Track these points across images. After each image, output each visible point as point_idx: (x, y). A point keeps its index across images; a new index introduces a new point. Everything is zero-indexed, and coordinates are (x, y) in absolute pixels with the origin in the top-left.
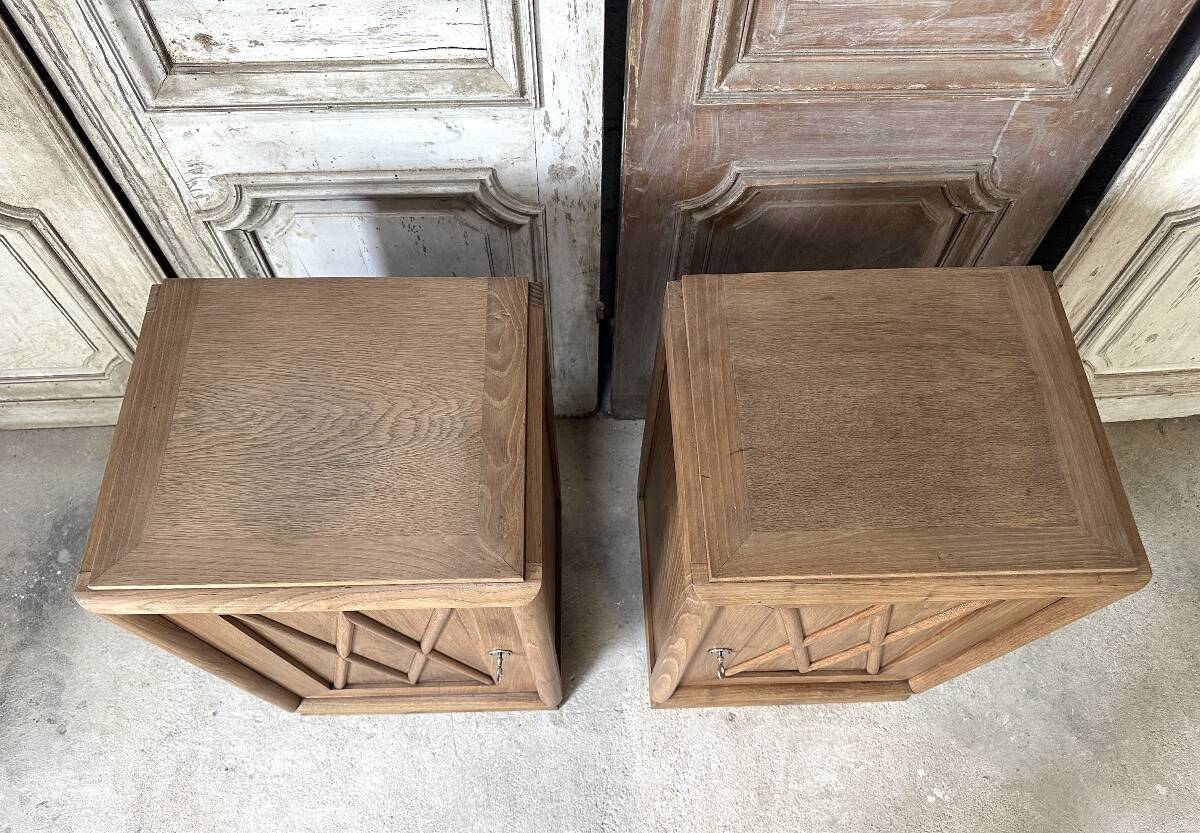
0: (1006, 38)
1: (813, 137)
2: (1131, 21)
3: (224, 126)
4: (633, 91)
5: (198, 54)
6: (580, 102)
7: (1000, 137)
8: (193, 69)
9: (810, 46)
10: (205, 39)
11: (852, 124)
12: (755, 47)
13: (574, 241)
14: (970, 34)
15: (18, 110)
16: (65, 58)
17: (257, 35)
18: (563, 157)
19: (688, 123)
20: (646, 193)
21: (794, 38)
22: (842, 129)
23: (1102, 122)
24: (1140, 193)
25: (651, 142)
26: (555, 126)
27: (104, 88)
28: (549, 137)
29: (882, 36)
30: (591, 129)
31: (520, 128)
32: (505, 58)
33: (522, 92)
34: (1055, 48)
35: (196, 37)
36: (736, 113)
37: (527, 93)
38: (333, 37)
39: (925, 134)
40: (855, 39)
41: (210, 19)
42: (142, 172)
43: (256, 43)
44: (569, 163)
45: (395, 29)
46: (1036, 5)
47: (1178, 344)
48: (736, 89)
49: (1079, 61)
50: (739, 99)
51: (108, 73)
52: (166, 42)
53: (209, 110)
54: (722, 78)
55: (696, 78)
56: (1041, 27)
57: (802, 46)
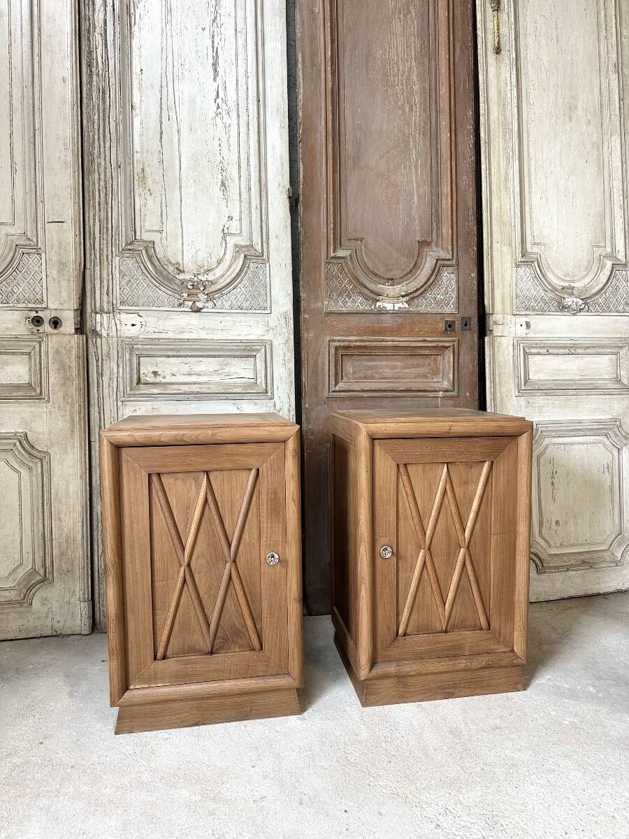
0: (425, 376)
2: (461, 367)
3: (150, 408)
4: (305, 392)
5: (151, 379)
6: (287, 397)
8: (147, 383)
9: (363, 378)
12: (344, 378)
14: (413, 374)
15: (70, 400)
16: (102, 377)
17: (174, 370)
19: (326, 406)
20: (313, 439)
21: (356, 375)
25: (313, 414)
26: (277, 409)
27: (111, 388)
30: (291, 408)
31: (265, 408)
32: (261, 379)
33: (267, 392)
34: (443, 378)
35: (153, 372)
38: (202, 373)
40: (377, 376)
41: (161, 365)
43: (173, 375)
45: (224, 371)
46: (429, 365)
47: (572, 529)
48: (341, 389)
49: (451, 380)
50: (342, 394)
51: (115, 383)
52: (141, 373)
53: (150, 396)
54: (336, 385)
55: (327, 386)
56: (435, 372)
57: (360, 378)
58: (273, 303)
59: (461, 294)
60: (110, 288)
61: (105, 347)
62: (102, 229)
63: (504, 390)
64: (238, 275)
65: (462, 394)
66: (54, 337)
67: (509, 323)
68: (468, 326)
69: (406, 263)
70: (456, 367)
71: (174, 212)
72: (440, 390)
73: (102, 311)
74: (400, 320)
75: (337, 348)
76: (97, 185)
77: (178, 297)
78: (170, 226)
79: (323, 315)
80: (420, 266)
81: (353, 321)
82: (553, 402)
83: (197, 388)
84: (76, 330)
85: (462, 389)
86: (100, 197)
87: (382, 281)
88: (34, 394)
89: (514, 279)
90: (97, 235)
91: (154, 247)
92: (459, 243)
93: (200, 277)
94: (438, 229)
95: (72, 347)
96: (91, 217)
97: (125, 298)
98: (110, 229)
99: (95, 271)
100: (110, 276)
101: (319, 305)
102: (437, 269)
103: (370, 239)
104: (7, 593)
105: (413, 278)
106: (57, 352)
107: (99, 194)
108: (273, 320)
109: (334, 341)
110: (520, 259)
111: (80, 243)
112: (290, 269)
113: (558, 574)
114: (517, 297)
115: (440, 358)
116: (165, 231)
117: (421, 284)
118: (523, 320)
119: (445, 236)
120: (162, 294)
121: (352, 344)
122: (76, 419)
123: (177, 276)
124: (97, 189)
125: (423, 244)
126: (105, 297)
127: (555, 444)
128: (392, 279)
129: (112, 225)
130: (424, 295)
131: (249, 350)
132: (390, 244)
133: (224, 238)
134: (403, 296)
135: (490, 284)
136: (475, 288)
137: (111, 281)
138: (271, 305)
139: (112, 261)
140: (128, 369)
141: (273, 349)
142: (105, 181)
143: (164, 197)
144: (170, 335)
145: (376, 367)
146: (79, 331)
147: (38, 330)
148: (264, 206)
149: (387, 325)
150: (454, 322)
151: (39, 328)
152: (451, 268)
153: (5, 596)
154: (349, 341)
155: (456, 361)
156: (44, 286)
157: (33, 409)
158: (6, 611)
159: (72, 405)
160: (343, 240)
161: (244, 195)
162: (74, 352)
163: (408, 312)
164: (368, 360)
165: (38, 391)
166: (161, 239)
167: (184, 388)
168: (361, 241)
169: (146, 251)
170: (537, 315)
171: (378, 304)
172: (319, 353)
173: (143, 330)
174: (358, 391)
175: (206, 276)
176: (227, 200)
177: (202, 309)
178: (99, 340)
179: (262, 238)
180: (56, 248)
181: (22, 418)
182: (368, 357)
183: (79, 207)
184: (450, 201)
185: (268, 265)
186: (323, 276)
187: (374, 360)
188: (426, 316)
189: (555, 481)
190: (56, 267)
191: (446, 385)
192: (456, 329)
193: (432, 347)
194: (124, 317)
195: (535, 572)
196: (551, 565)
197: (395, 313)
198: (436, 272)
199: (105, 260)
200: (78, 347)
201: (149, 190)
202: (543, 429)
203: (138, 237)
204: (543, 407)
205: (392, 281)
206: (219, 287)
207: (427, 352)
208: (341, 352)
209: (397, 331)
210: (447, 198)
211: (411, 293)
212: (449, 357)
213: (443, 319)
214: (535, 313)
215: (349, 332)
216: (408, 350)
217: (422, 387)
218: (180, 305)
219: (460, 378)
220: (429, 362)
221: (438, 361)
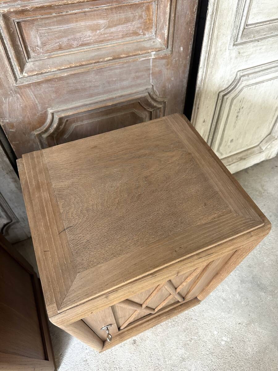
0: (135, 33)
1: (77, 91)
2: (178, 17)
7: (151, 76)
9: (57, 50)
11: (90, 82)
12: (32, 54)
14: (121, 34)
19: (18, 96)
20: (16, 131)
21: (48, 47)
22: (88, 85)
23: (184, 62)
24: (207, 86)
25: (6, 108)
29: (85, 41)
34: (156, 34)
36: (38, 86)
39: (122, 80)
40: (75, 43)
46: (141, 17)
47: (241, 141)
49: (166, 37)
50: (35, 79)
54: (22, 70)
56: (147, 26)
57: (53, 50)
63: (219, 44)
65: (175, 50)
70: (172, 18)
72: (152, 50)
75: (6, 17)
85: (176, 45)
115: (154, 5)
121: (30, 7)
127: (249, 86)
145: (73, 31)
155: (173, 9)
164: (60, 23)
187: (68, 21)
189: (240, 114)
191: (159, 41)
204: (251, 54)
207: (137, 1)
208: (15, 19)
219: (175, 32)
220: (140, 13)
221: (151, 10)
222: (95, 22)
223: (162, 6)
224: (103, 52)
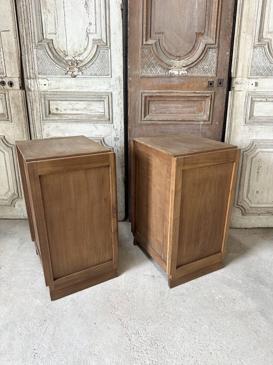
0: (194, 113)
2: (215, 108)
3: (55, 126)
4: (129, 121)
5: (55, 111)
6: (120, 123)
7: (200, 133)
8: (53, 114)
9: (160, 114)
10: (57, 109)
11: (170, 129)
12: (150, 113)
13: (119, 157)
14: (188, 112)
15: (21, 121)
16: (33, 111)
17: (66, 107)
18: (117, 135)
19: (140, 128)
21: (157, 112)
22: (169, 131)
23: (219, 130)
25: (133, 132)
26: (115, 128)
27: (37, 116)
28: (114, 130)
29: (172, 112)
30: (122, 129)
31: (109, 128)
32: (107, 114)
33: (109, 120)
34: (204, 114)
36: (148, 126)
37: (110, 120)
38: (78, 109)
40: (167, 112)
41: (59, 105)
42: (37, 136)
43: (65, 110)
44: (118, 137)
45: (89, 108)
46: (197, 106)
47: (266, 196)
48: (147, 119)
49: (208, 115)
50: (148, 122)
51: (39, 114)
52: (51, 109)
53: (54, 121)
54: (144, 117)
55: (140, 118)
56: (200, 110)
57: (158, 113)
58: (112, 71)
59: (219, 65)
60: (33, 66)
61: (33, 96)
62: (27, 34)
63: (237, 121)
64: (94, 56)
65: (214, 123)
66: (11, 91)
67: (245, 83)
68: (221, 84)
69: (188, 47)
70: (212, 108)
71: (61, 22)
72: (201, 121)
73: (30, 78)
74: (182, 81)
75: (146, 97)
76: (22, 9)
77: (65, 70)
78: (60, 30)
79: (140, 78)
80: (196, 48)
81: (156, 82)
82: (265, 129)
83: (76, 117)
84: (20, 87)
85: (214, 120)
86: (24, 16)
87: (173, 58)
88: (5, 118)
89: (251, 56)
90: (25, 37)
91: (52, 43)
92: (221, 34)
93: (76, 58)
94: (209, 25)
95: (19, 96)
96: (21, 28)
97: (40, 71)
98: (31, 35)
99: (25, 57)
100: (33, 59)
101: (137, 72)
102: (206, 50)
103: (167, 33)
104: (5, 201)
105: (192, 56)
106: (13, 98)
107: (24, 14)
108: (113, 81)
109: (144, 93)
110: (257, 43)
111: (17, 42)
112: (121, 52)
113: (254, 216)
114: (252, 67)
115: (204, 102)
116: (57, 33)
117: (195, 60)
118: (253, 81)
119: (212, 29)
120: (57, 68)
121: (154, 95)
122: (25, 131)
123: (65, 59)
124: (22, 11)
125: (199, 34)
126: (31, 71)
127: (262, 152)
128: (179, 57)
129: (31, 32)
130: (197, 66)
131: (100, 98)
132: (179, 35)
133: (87, 36)
134: (184, 67)
135: (236, 59)
136: (228, 61)
137: (33, 62)
138: (111, 73)
139: (33, 52)
140: (44, 107)
141: (113, 97)
142: (26, 6)
143: (56, 13)
144: (62, 90)
145: (168, 107)
146: (22, 88)
147: (4, 88)
148: (107, 15)
149: (175, 83)
150: (213, 82)
151: (4, 87)
152: (214, 49)
153: (4, 203)
154: (153, 93)
155: (212, 104)
156: (4, 66)
157: (6, 125)
158: (6, 208)
159: (22, 124)
160: (152, 34)
161: (98, 9)
162: (20, 98)
163: (186, 76)
164: (163, 103)
165: (7, 117)
166: (56, 37)
167: (70, 117)
168: (162, 34)
169: (48, 45)
170: (263, 78)
171: (170, 71)
172: (136, 100)
173: (49, 87)
174: (156, 121)
175: (79, 58)
176: (88, 13)
177: (76, 76)
178: (30, 92)
179: (106, 35)
180: (7, 45)
181: (2, 129)
182: (164, 102)
183: (15, 22)
184: (217, 6)
185: (109, 50)
186: (140, 56)
187: (167, 103)
188: (198, 78)
189: (260, 171)
190: (8, 55)
191: (205, 117)
192: (214, 86)
193: (199, 96)
194: (40, 80)
195: (241, 215)
196: (250, 212)
197: (179, 77)
198: (205, 51)
199: (30, 51)
200: (22, 96)
201: (48, 10)
202: (256, 144)
203: (45, 38)
204: (259, 131)
205: (179, 58)
206: (84, 64)
207: (196, 99)
208: (148, 99)
209: (180, 87)
210: (216, 3)
211: (189, 65)
212: (208, 102)
213: (207, 80)
214: (262, 77)
215: (153, 88)
216: (185, 98)
217: (191, 119)
218: (66, 74)
219: (214, 114)
220: (197, 105)
221: (202, 104)
222: (177, 105)
223: (207, 103)
224: (178, 117)
